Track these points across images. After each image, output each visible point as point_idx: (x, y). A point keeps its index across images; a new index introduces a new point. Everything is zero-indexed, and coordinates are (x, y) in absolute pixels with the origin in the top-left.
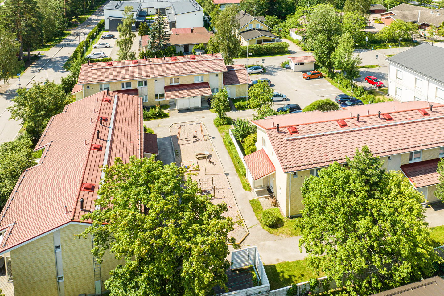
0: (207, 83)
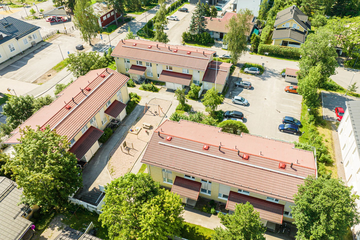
0: (191, 76)
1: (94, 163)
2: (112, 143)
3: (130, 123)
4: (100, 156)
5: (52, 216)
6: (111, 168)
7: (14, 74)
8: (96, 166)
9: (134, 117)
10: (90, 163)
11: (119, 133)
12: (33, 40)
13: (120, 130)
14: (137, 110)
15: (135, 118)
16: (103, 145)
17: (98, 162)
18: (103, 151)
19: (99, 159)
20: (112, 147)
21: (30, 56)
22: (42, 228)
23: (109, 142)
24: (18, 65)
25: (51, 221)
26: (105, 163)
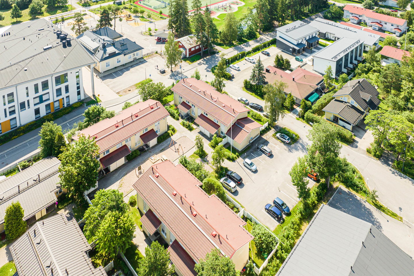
0: (219, 126)
1: (114, 175)
2: (135, 163)
3: (155, 152)
4: (120, 171)
5: (70, 202)
6: (121, 183)
7: (111, 81)
8: (114, 177)
9: (162, 147)
10: (113, 173)
11: (143, 157)
12: (136, 56)
13: (145, 155)
14: (167, 142)
15: (161, 149)
16: (127, 162)
17: (117, 175)
18: (124, 167)
19: (119, 172)
20: (132, 166)
21: (127, 69)
22: (61, 208)
23: (133, 162)
24: (116, 75)
25: (68, 205)
26: (121, 177)
